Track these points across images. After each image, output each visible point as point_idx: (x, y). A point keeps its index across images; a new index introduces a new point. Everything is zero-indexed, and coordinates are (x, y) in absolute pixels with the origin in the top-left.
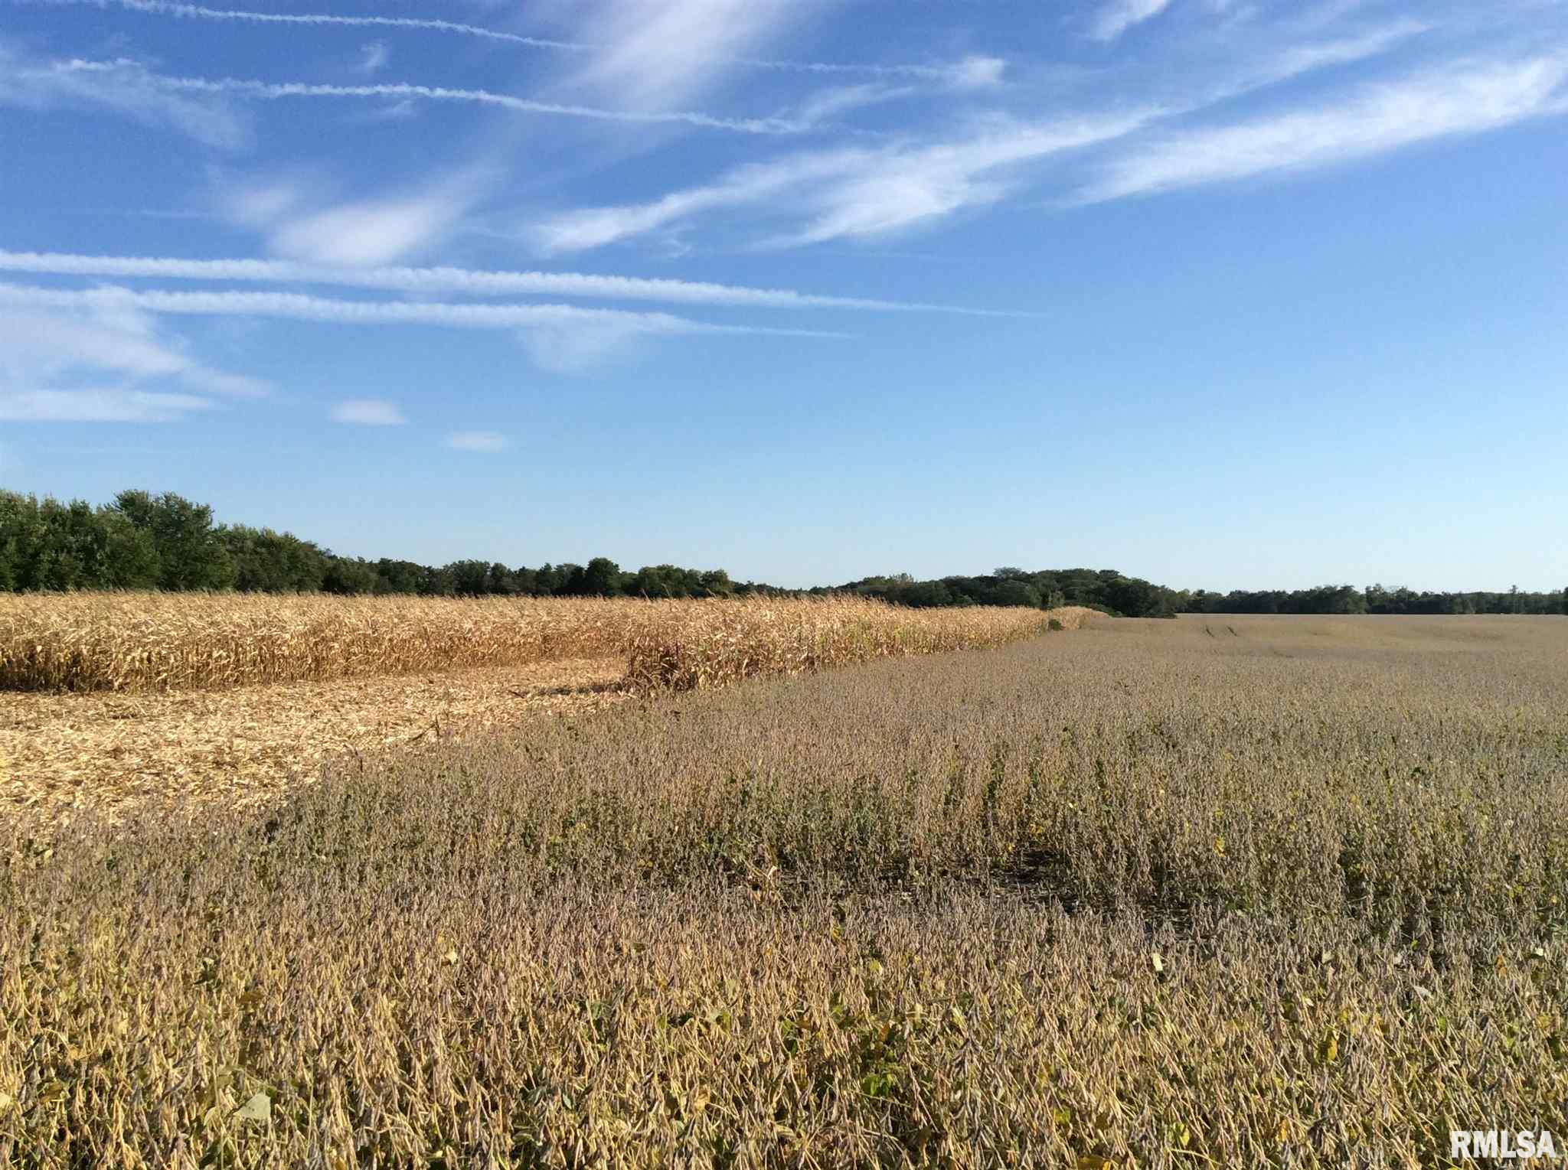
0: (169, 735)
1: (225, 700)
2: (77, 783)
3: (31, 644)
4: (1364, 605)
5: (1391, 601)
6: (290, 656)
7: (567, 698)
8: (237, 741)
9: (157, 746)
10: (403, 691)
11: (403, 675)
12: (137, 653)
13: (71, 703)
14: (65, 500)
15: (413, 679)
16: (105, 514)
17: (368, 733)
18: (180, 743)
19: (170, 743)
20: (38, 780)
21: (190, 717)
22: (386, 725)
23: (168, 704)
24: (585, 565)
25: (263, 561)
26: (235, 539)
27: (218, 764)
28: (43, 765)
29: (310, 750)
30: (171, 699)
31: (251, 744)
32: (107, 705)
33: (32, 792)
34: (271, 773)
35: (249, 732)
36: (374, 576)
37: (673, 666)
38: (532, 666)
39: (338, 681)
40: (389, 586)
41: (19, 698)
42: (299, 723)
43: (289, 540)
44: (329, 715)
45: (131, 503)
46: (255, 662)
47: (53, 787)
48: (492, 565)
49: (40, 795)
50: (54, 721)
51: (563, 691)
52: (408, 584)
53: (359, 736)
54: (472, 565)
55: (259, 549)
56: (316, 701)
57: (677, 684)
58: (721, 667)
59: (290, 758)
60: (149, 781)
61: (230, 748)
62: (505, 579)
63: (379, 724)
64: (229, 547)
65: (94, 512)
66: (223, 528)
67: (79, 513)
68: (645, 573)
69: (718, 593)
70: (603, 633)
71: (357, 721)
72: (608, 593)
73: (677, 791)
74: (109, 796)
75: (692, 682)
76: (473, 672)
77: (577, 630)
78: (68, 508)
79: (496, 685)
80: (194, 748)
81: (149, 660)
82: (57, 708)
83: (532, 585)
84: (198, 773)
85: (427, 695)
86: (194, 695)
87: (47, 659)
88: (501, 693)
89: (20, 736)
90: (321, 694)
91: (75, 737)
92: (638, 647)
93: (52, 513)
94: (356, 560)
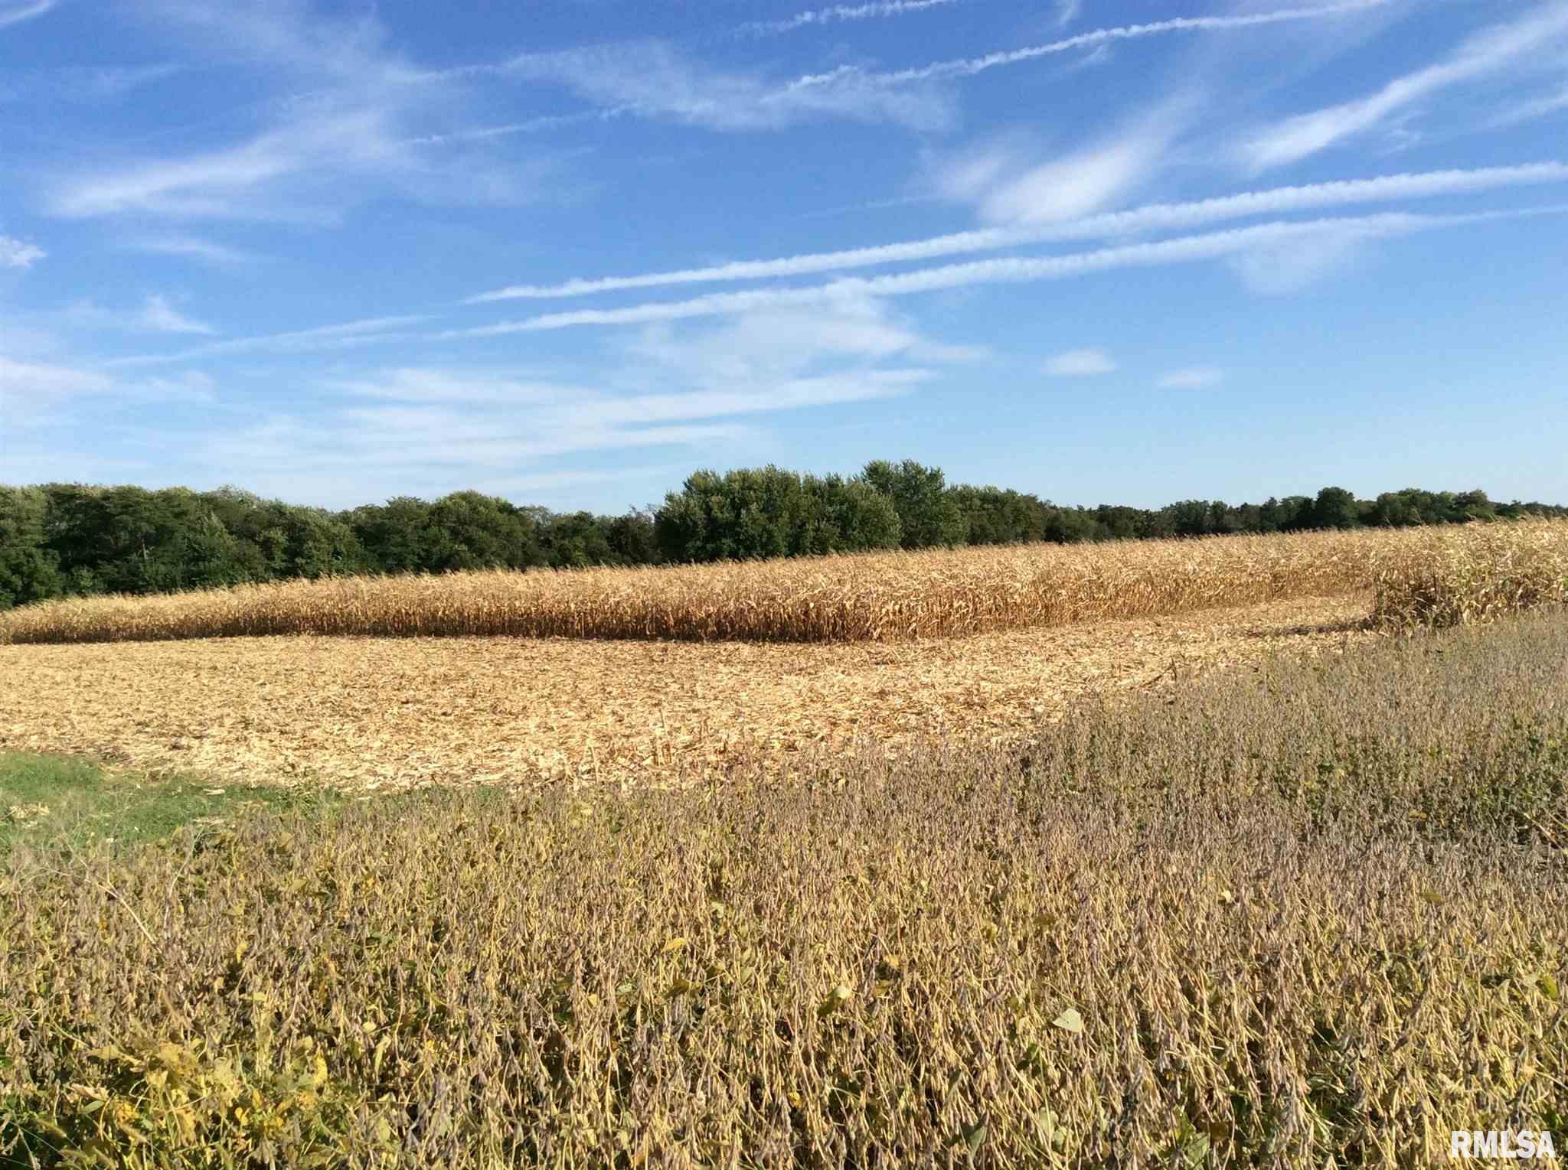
0: (923, 679)
1: (967, 647)
2: (854, 721)
3: (805, 602)
6: (1022, 603)
7: (1305, 638)
8: (983, 683)
9: (915, 689)
10: (1131, 634)
11: (1129, 619)
12: (890, 607)
13: (840, 651)
14: (821, 475)
15: (1140, 622)
16: (853, 485)
17: (1102, 675)
18: (933, 686)
19: (925, 686)
20: (823, 719)
21: (939, 662)
22: (1119, 667)
23: (919, 651)
24: (1315, 497)
25: (990, 516)
26: (964, 497)
27: (969, 705)
28: (825, 706)
29: (1050, 693)
30: (921, 646)
31: (995, 687)
32: (869, 653)
33: (819, 729)
34: (1017, 713)
35: (992, 676)
36: (1093, 523)
37: (1431, 601)
38: (1263, 606)
39: (1067, 626)
40: (1107, 531)
41: (799, 648)
42: (1037, 666)
43: (1011, 494)
44: (1062, 658)
45: (876, 472)
46: (991, 610)
47: (834, 724)
48: (1211, 504)
49: (825, 732)
50: (829, 668)
51: (1301, 631)
52: (1127, 529)
53: (1093, 679)
54: (1191, 506)
55: (986, 506)
56: (1049, 645)
57: (1436, 620)
58: (1489, 600)
59: (1032, 700)
60: (913, 720)
61: (978, 690)
62: (1226, 517)
63: (1113, 667)
64: (960, 505)
65: (845, 483)
66: (954, 489)
67: (833, 484)
68: (1384, 500)
69: (1479, 516)
70: (1340, 567)
71: (1092, 663)
72: (1342, 524)
73: (1450, 736)
74: (881, 733)
75: (1455, 617)
76: (1200, 614)
77: (1310, 566)
78: (823, 479)
79: (1226, 626)
80: (946, 689)
81: (900, 611)
82: (830, 656)
83: (1257, 521)
84: (952, 713)
85: (1155, 638)
86: (941, 642)
87: (818, 615)
88: (1232, 634)
89: (804, 681)
90: (1053, 639)
91: (848, 681)
92: (1385, 581)
93: (813, 488)
94: (1076, 508)
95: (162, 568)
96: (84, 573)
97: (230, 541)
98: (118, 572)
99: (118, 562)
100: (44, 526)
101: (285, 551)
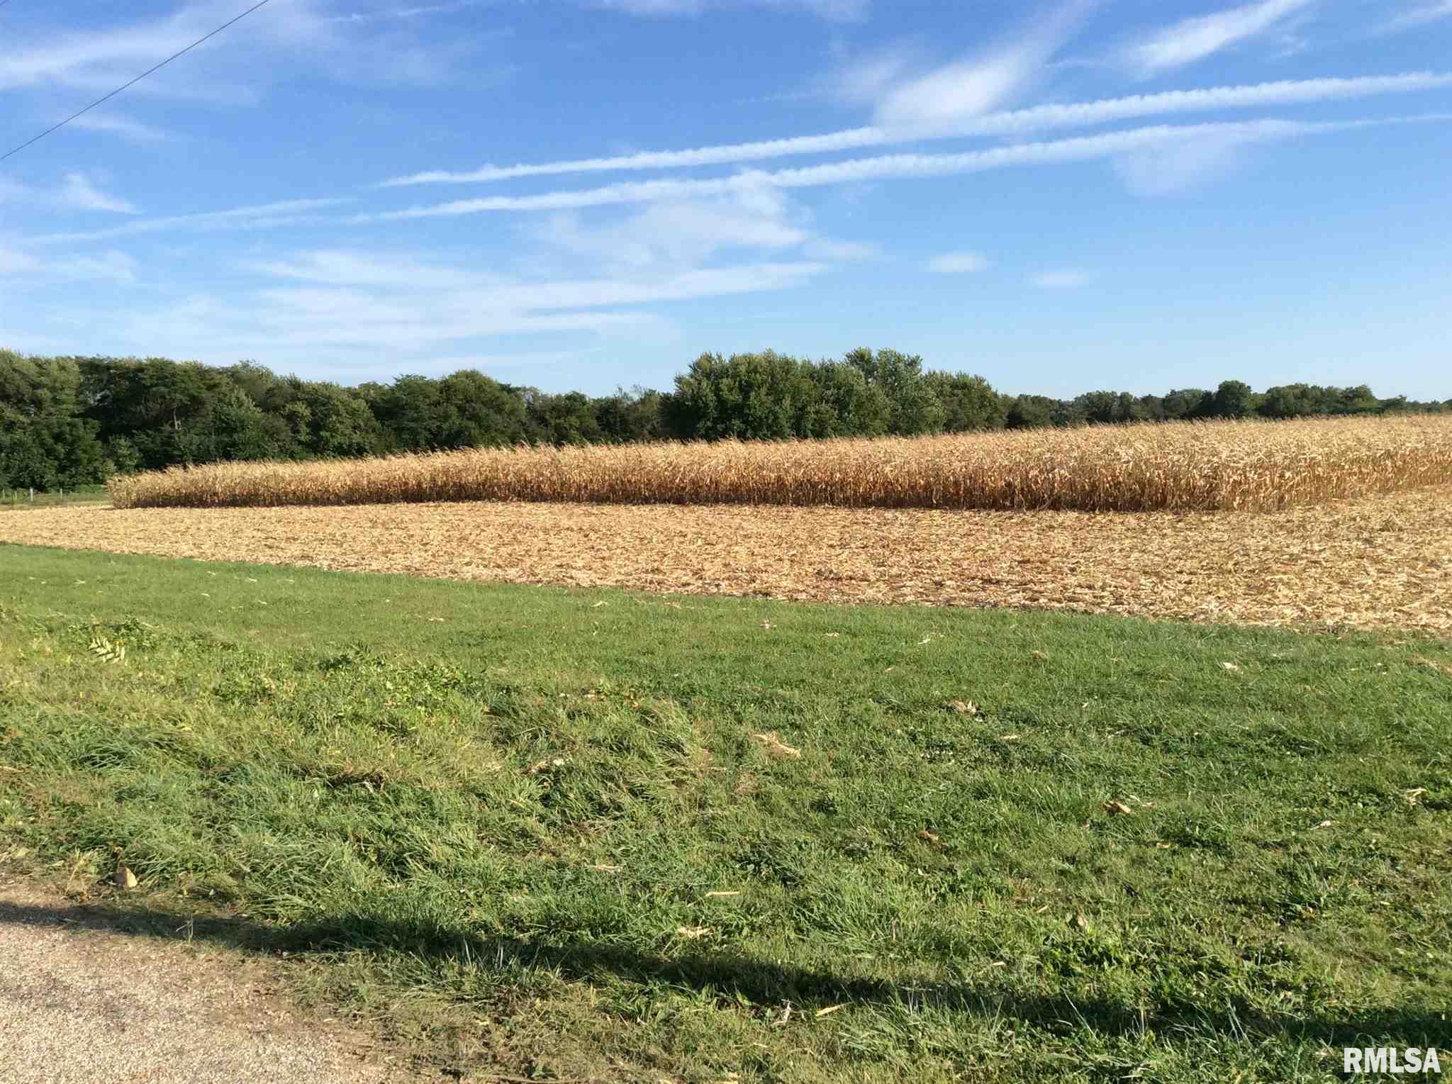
14: (816, 360)
24: (1214, 390)
45: (860, 359)
48: (1119, 394)
54: (1101, 396)
55: (956, 391)
62: (1133, 407)
64: (937, 389)
67: (828, 369)
68: (1274, 393)
72: (1241, 414)
78: (819, 364)
83: (1159, 410)
95: (196, 439)
96: (122, 442)
97: (258, 413)
98: (152, 442)
99: (150, 432)
100: (77, 396)
101: (308, 425)
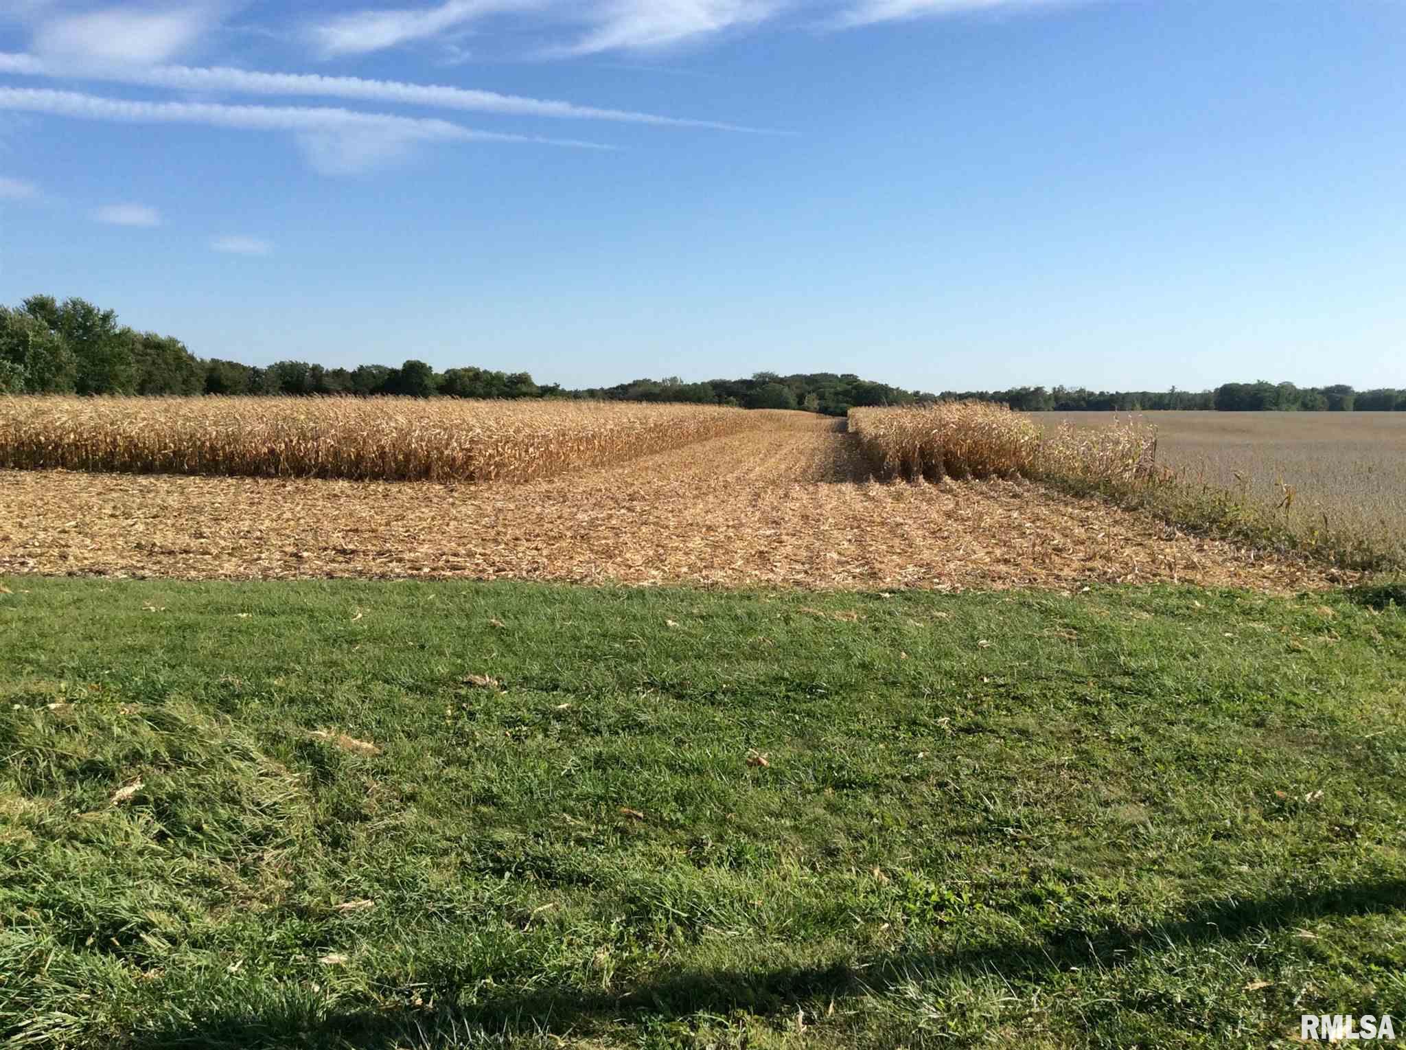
4: (1053, 404)
5: (1074, 400)
24: (399, 368)
45: (40, 306)
48: (311, 366)
54: (294, 366)
62: (325, 379)
66: (126, 332)
83: (350, 384)
